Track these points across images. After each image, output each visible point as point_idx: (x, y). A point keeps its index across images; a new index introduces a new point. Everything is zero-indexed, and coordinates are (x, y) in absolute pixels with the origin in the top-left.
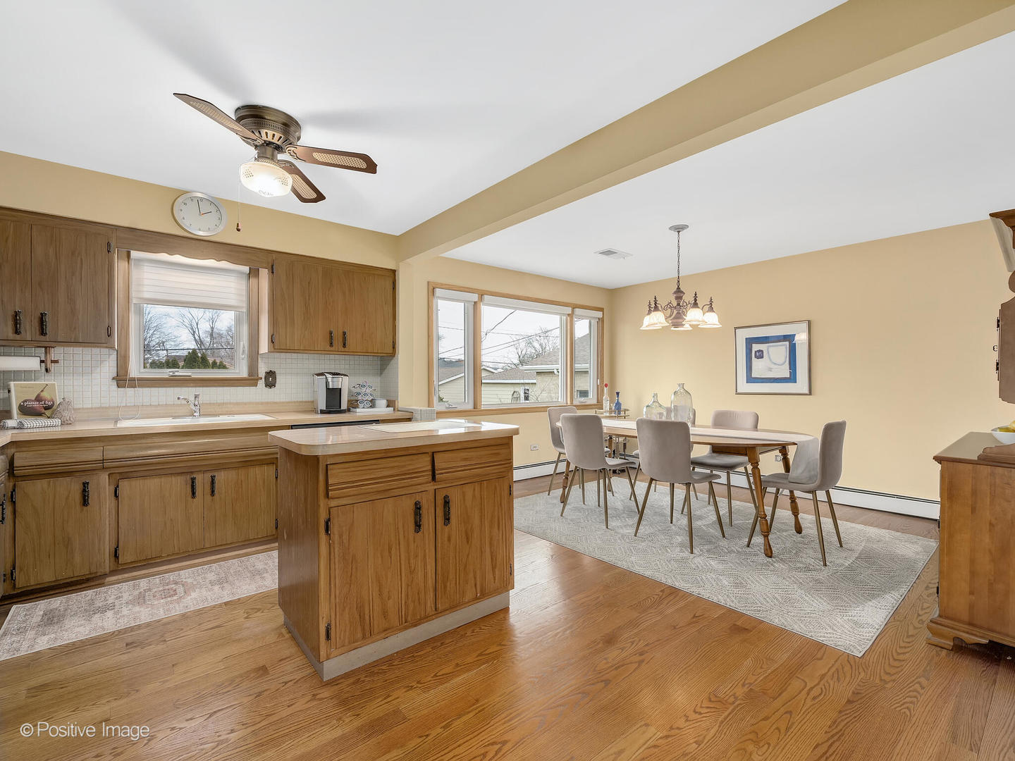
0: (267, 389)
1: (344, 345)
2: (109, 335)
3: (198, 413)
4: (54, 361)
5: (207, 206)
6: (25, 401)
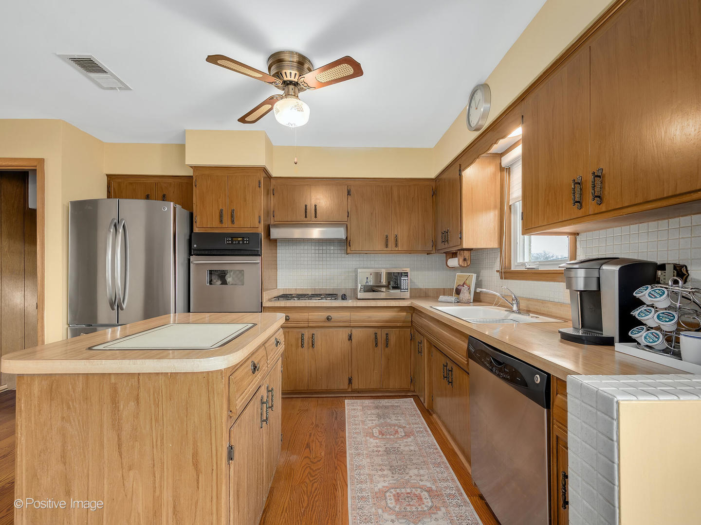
2: (460, 238)
3: (515, 308)
4: (465, 260)
5: (478, 96)
6: (458, 286)
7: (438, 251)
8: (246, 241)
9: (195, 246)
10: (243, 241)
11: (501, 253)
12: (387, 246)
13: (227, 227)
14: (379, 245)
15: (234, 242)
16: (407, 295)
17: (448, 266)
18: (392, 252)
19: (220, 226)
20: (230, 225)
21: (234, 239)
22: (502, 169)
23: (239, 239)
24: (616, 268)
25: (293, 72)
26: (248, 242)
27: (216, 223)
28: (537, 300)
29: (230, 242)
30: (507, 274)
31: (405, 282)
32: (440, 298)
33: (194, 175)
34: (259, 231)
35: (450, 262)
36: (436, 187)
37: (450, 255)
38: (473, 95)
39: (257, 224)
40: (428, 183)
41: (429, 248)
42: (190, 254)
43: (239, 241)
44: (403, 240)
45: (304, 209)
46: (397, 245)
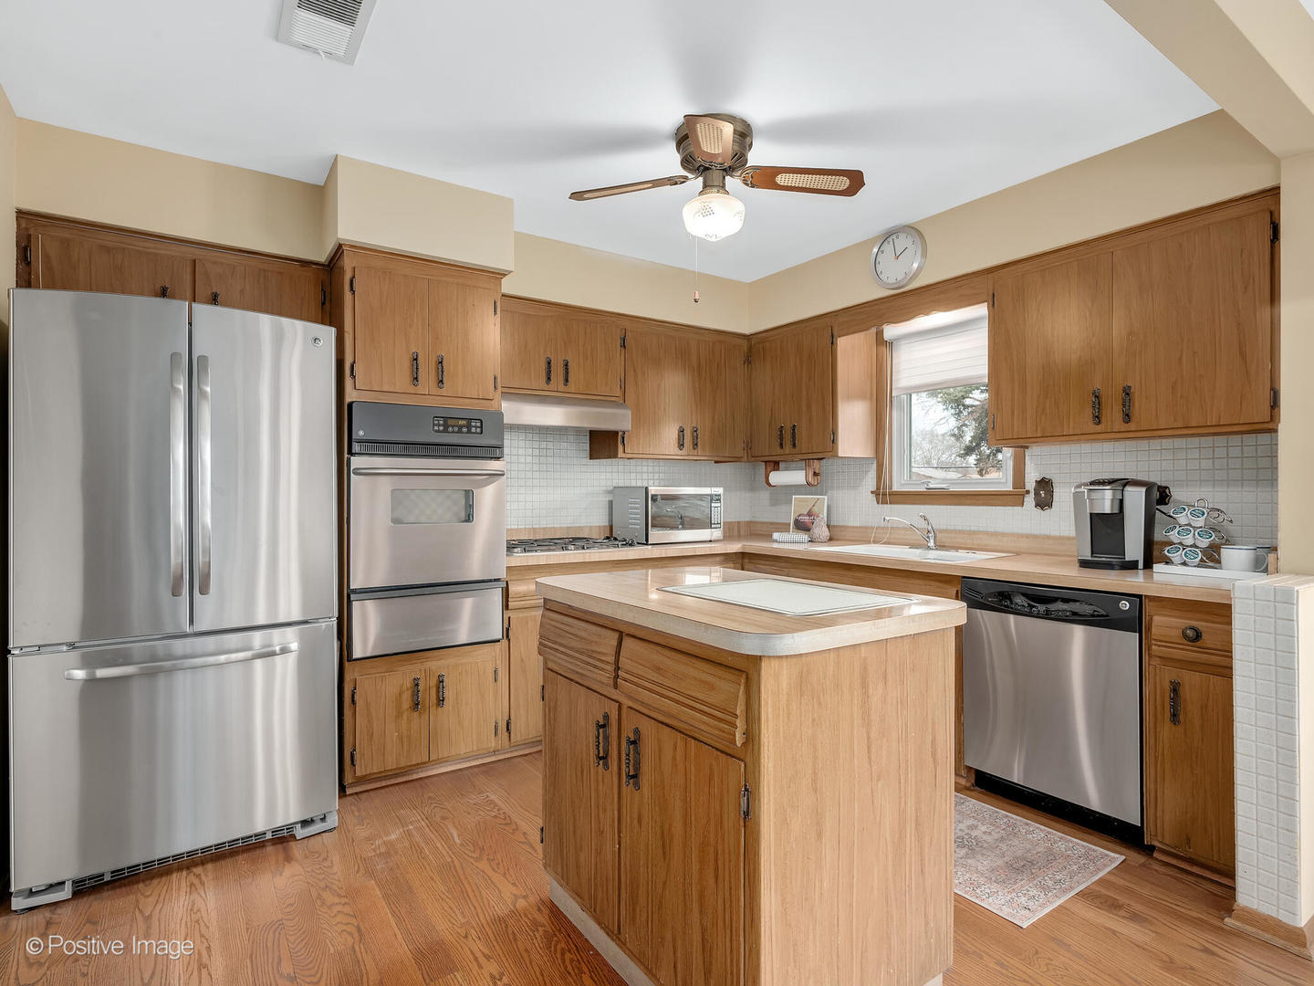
0: (1039, 510)
1: (1127, 417)
2: (833, 442)
3: (931, 544)
4: (815, 474)
5: (902, 241)
6: (800, 515)
7: (754, 457)
8: (476, 427)
9: (361, 433)
10: (469, 427)
11: (880, 469)
12: (682, 446)
13: (428, 395)
14: (669, 444)
15: (450, 429)
16: (719, 535)
17: (769, 484)
18: (701, 458)
19: (412, 389)
20: (435, 390)
21: (450, 422)
22: (880, 341)
23: (461, 422)
24: (1142, 490)
26: (479, 430)
27: (402, 381)
29: (441, 428)
30: (885, 495)
31: (718, 512)
32: (776, 536)
33: (348, 263)
34: (493, 406)
35: (777, 478)
36: (750, 349)
37: (776, 466)
38: (888, 235)
39: (490, 393)
40: (738, 341)
41: (740, 452)
42: (350, 452)
43: (461, 427)
44: (704, 436)
45: (543, 366)
46: (695, 445)
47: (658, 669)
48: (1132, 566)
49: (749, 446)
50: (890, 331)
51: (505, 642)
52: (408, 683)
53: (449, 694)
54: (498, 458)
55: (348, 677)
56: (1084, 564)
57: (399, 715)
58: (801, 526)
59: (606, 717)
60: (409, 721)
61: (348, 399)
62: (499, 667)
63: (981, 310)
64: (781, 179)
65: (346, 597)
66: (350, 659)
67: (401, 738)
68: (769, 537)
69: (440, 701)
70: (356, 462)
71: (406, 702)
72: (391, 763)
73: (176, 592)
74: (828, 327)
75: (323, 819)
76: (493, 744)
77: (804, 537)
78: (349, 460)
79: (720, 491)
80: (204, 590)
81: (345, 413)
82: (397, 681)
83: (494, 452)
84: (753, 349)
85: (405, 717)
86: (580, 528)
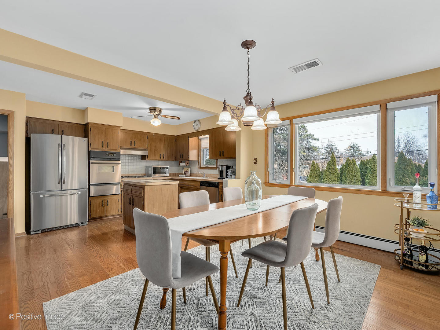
1: (223, 156)
2: (189, 158)
3: (204, 176)
4: (187, 164)
5: (197, 123)
6: (185, 172)
7: (176, 160)
8: (115, 155)
9: (92, 156)
11: (198, 162)
12: (160, 158)
13: (105, 149)
14: (158, 157)
15: (109, 155)
16: (168, 175)
18: (162, 160)
19: (102, 148)
20: (107, 148)
22: (199, 139)
24: (225, 167)
25: (158, 113)
27: (100, 147)
28: (209, 174)
30: (200, 168)
31: (168, 171)
32: (180, 175)
33: (90, 126)
34: (119, 151)
35: (181, 164)
36: (176, 138)
37: (182, 162)
38: (195, 121)
39: (118, 149)
40: (173, 137)
41: (174, 159)
42: (90, 160)
43: (112, 155)
44: (166, 156)
45: (130, 142)
46: (164, 158)
47: (136, 190)
48: (224, 178)
49: (176, 158)
50: (200, 137)
51: (121, 194)
52: (101, 201)
53: (109, 203)
54: (119, 161)
55: (89, 200)
56: (219, 179)
57: (99, 207)
58: (185, 174)
59: (131, 198)
60: (101, 208)
61: (89, 150)
62: (119, 199)
63: (208, 136)
64: (166, 117)
65: (89, 185)
66: (90, 196)
67: (100, 211)
68: (178, 176)
69: (107, 205)
70: (91, 161)
71: (101, 205)
72: (98, 216)
73: (59, 183)
74: (187, 136)
75: (85, 223)
76: (118, 213)
77: (185, 175)
78: (90, 161)
79: (168, 167)
80: (64, 183)
81: (89, 153)
82: (99, 201)
83: (119, 160)
84: (176, 139)
85: (101, 207)
86: (139, 174)
